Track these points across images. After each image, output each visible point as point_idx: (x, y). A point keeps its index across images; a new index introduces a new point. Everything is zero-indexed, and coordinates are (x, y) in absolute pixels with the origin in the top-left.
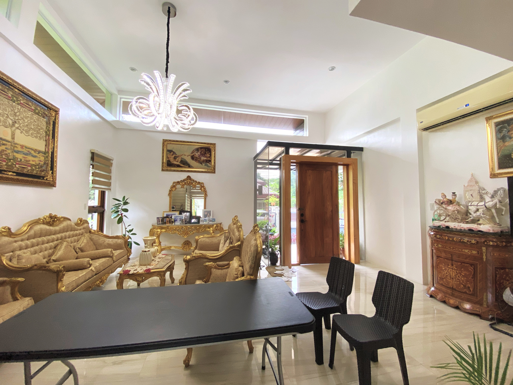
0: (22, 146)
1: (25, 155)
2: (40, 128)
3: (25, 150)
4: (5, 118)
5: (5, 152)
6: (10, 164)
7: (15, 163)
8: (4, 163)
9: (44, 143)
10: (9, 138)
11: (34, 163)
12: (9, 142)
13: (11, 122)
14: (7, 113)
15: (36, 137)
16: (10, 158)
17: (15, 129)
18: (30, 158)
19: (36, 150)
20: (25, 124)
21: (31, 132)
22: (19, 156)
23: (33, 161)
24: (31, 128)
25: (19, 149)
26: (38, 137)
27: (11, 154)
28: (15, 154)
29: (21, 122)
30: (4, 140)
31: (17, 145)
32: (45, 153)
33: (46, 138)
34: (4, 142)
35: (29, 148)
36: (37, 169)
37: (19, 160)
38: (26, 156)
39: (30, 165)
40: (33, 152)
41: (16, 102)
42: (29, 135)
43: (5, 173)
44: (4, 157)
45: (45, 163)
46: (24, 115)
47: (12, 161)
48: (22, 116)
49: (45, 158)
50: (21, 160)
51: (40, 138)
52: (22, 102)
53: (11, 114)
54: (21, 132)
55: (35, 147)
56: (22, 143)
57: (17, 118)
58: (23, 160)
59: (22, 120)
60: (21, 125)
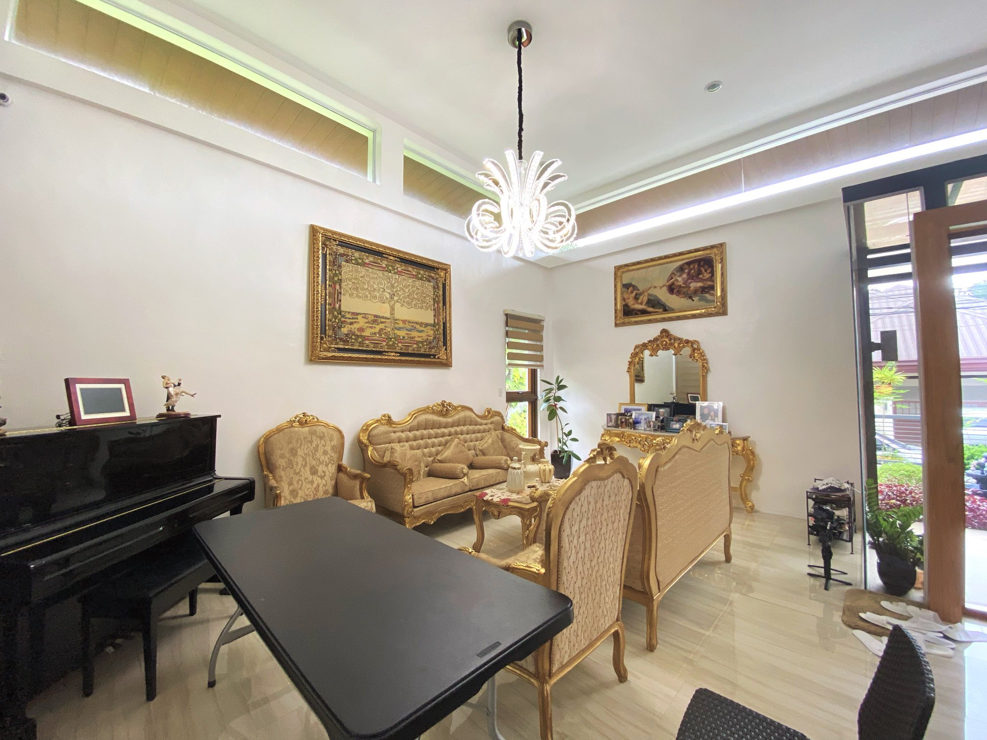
0: (404, 322)
1: (409, 331)
2: (425, 295)
3: (408, 326)
4: (381, 293)
5: (384, 331)
6: (391, 343)
7: (396, 342)
8: (384, 343)
9: (432, 313)
10: (388, 315)
11: (420, 339)
12: (388, 319)
13: (388, 296)
14: (382, 287)
15: (421, 308)
16: (391, 337)
17: (395, 303)
18: (414, 334)
19: (421, 323)
20: (406, 295)
21: (414, 302)
22: (402, 333)
23: (419, 337)
24: (414, 298)
25: (401, 325)
26: (424, 307)
27: (391, 332)
28: (396, 331)
29: (400, 293)
30: (383, 317)
31: (397, 321)
32: (434, 325)
33: (434, 306)
34: (382, 320)
35: (413, 323)
36: (425, 347)
37: (401, 337)
38: (410, 333)
39: (416, 342)
40: (418, 326)
41: (392, 272)
42: (412, 307)
43: (387, 354)
44: (383, 336)
45: (435, 338)
46: (404, 284)
47: (392, 339)
48: (401, 286)
49: (434, 332)
50: (404, 337)
51: (427, 309)
52: (399, 269)
53: (387, 287)
54: (402, 305)
55: (420, 320)
56: (404, 318)
57: (395, 290)
58: (406, 337)
59: (402, 291)
60: (401, 297)
